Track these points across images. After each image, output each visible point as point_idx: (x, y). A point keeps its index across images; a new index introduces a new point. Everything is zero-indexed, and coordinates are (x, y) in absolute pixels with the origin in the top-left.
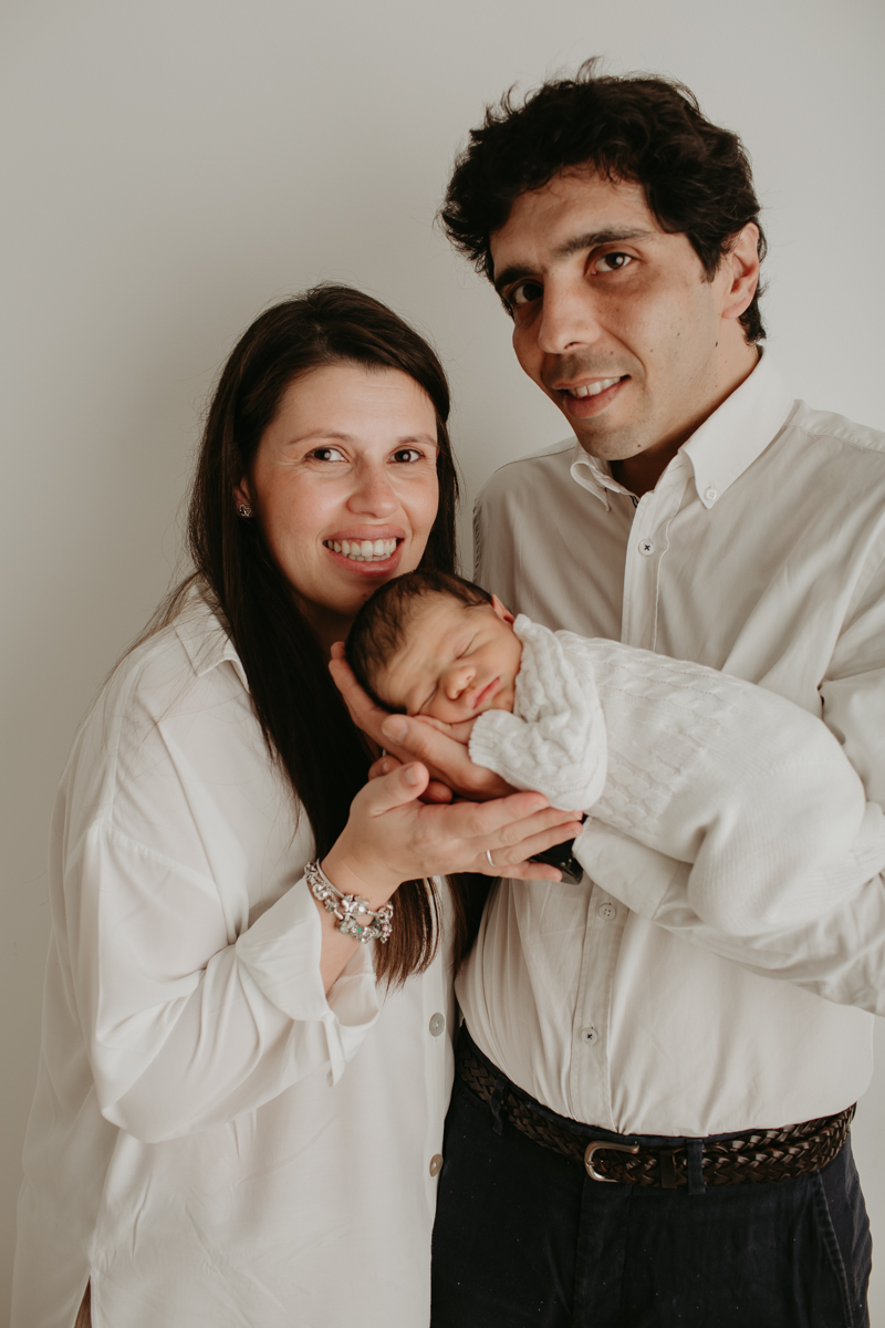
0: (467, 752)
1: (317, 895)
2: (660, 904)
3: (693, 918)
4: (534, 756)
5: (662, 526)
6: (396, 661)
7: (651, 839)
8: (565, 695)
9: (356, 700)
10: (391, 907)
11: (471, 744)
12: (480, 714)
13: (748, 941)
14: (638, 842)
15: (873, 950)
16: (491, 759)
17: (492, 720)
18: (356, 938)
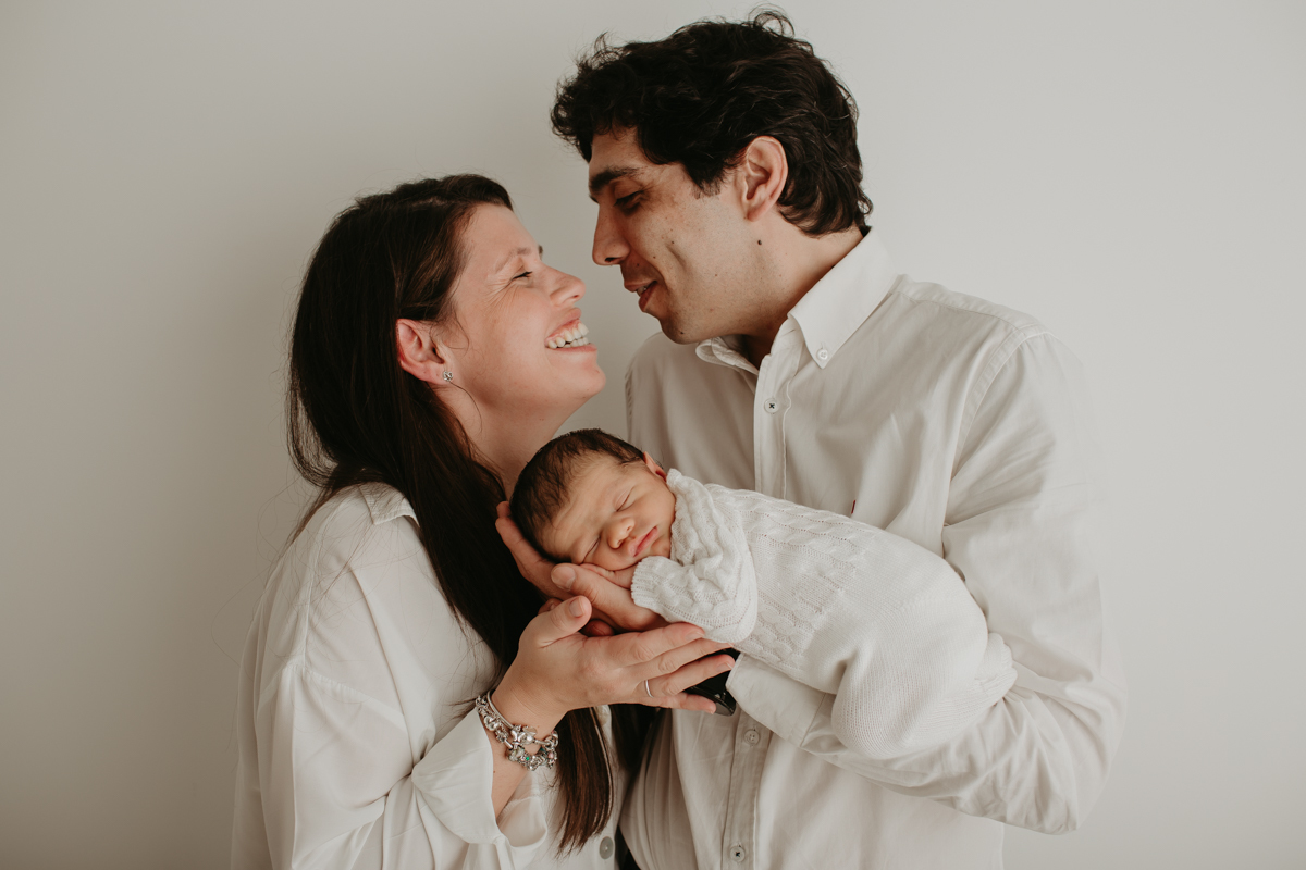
0: (630, 596)
1: (489, 727)
2: (807, 732)
3: (837, 744)
4: (691, 595)
5: (783, 384)
6: (561, 516)
7: (797, 672)
8: (717, 539)
9: (524, 555)
10: (556, 736)
11: (633, 587)
12: (640, 561)
13: (888, 763)
14: (785, 676)
15: (1001, 766)
16: (652, 600)
17: (651, 566)
18: (525, 765)
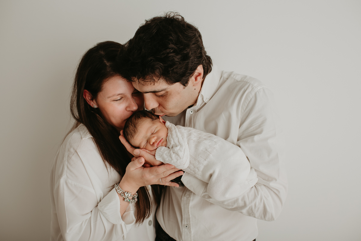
0: (155, 157)
1: (118, 192)
2: (202, 193)
3: (210, 197)
4: (171, 157)
6: (136, 136)
7: (199, 177)
8: (179, 143)
9: (127, 146)
10: (137, 194)
11: (156, 155)
12: (158, 148)
13: (223, 202)
14: (196, 178)
15: (253, 204)
16: (161, 159)
17: (161, 149)
18: (129, 202)
